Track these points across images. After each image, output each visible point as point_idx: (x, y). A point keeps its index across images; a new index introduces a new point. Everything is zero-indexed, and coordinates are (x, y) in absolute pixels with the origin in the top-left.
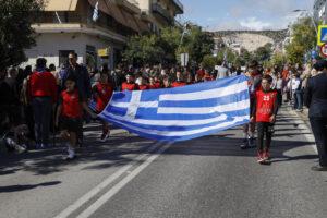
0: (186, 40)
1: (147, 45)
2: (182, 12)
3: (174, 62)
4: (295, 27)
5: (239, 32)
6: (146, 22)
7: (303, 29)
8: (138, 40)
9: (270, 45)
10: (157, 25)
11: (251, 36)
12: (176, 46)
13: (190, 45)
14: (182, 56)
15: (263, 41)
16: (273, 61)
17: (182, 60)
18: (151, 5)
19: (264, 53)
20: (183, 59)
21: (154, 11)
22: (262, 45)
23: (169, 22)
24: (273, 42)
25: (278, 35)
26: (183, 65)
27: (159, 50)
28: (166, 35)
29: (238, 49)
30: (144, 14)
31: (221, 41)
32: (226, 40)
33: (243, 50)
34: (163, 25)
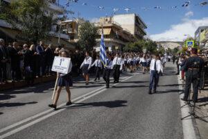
0: (146, 44)
1: (132, 46)
2: (146, 35)
6: (133, 38)
8: (129, 44)
12: (142, 46)
20: (145, 51)
21: (136, 34)
22: (176, 47)
27: (136, 47)
32: (162, 45)
33: (169, 49)
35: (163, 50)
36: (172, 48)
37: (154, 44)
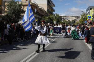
0: (56, 18)
1: (46, 19)
2: (54, 11)
3: (53, 23)
4: (82, 15)
5: (68, 16)
6: (46, 13)
7: (83, 16)
8: (44, 18)
9: (75, 19)
10: (49, 14)
11: (71, 17)
12: (53, 19)
15: (74, 18)
16: (76, 23)
18: (47, 9)
19: (74, 21)
20: (55, 22)
23: (52, 13)
24: (76, 19)
25: (78, 17)
27: (49, 20)
28: (51, 16)
29: (68, 20)
30: (46, 11)
31: (64, 18)
33: (69, 21)
34: (50, 14)
35: (66, 21)
36: (71, 20)
37: (60, 18)
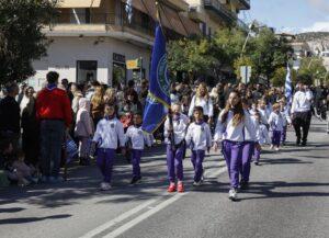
0: (251, 47)
1: (195, 54)
2: (248, 7)
3: (233, 78)
6: (196, 21)
8: (183, 47)
10: (212, 26)
12: (236, 56)
13: (257, 54)
14: (243, 69)
17: (243, 74)
20: (245, 73)
21: (207, 7)
23: (228, 21)
26: (243, 81)
28: (222, 40)
30: (193, 10)
31: (307, 47)
32: (314, 46)
34: (220, 25)
